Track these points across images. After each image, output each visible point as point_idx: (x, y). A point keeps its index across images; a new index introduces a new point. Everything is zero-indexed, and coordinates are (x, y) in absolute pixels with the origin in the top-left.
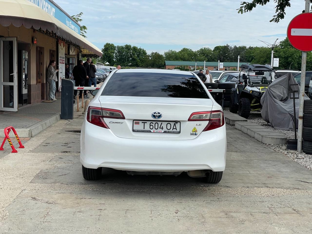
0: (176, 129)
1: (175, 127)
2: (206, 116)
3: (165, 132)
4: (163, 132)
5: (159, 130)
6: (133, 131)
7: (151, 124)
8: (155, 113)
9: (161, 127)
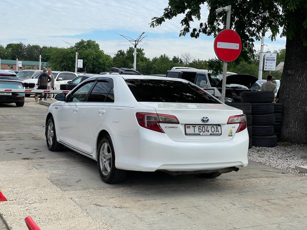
0: (218, 131)
1: (217, 130)
2: (237, 119)
3: (211, 135)
4: (209, 134)
5: (206, 133)
6: (186, 134)
7: (200, 128)
8: (204, 118)
9: (207, 130)
